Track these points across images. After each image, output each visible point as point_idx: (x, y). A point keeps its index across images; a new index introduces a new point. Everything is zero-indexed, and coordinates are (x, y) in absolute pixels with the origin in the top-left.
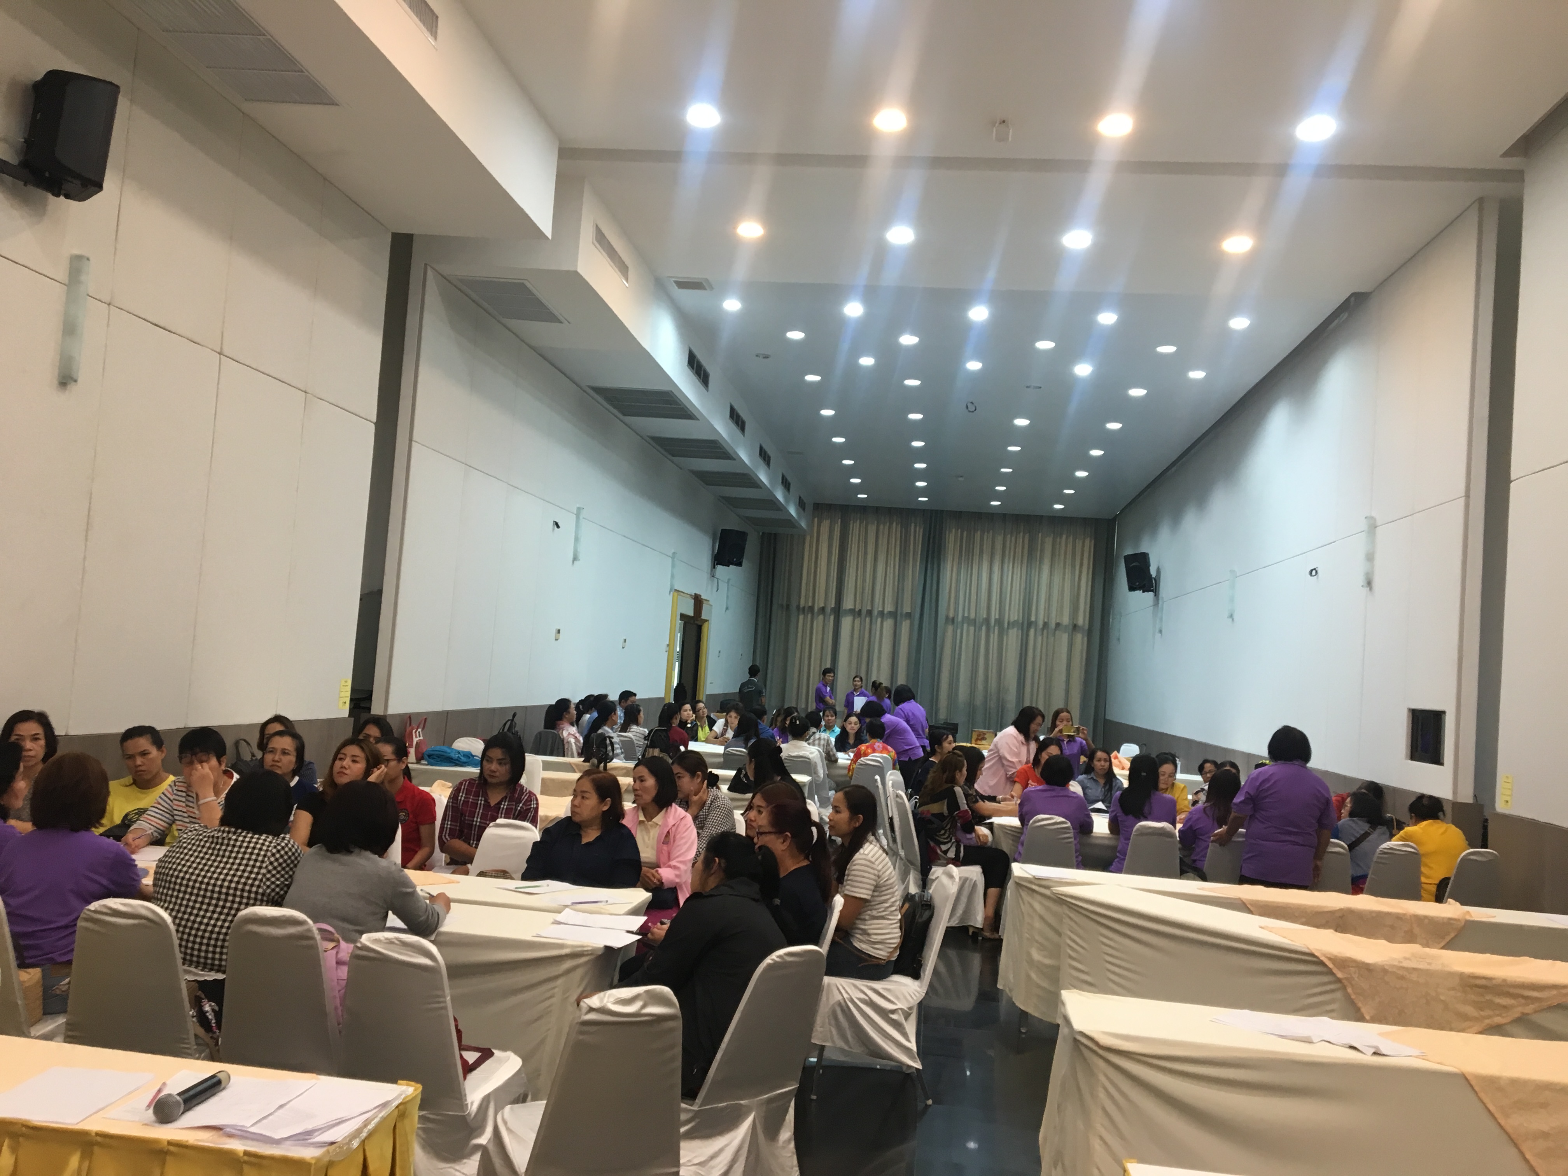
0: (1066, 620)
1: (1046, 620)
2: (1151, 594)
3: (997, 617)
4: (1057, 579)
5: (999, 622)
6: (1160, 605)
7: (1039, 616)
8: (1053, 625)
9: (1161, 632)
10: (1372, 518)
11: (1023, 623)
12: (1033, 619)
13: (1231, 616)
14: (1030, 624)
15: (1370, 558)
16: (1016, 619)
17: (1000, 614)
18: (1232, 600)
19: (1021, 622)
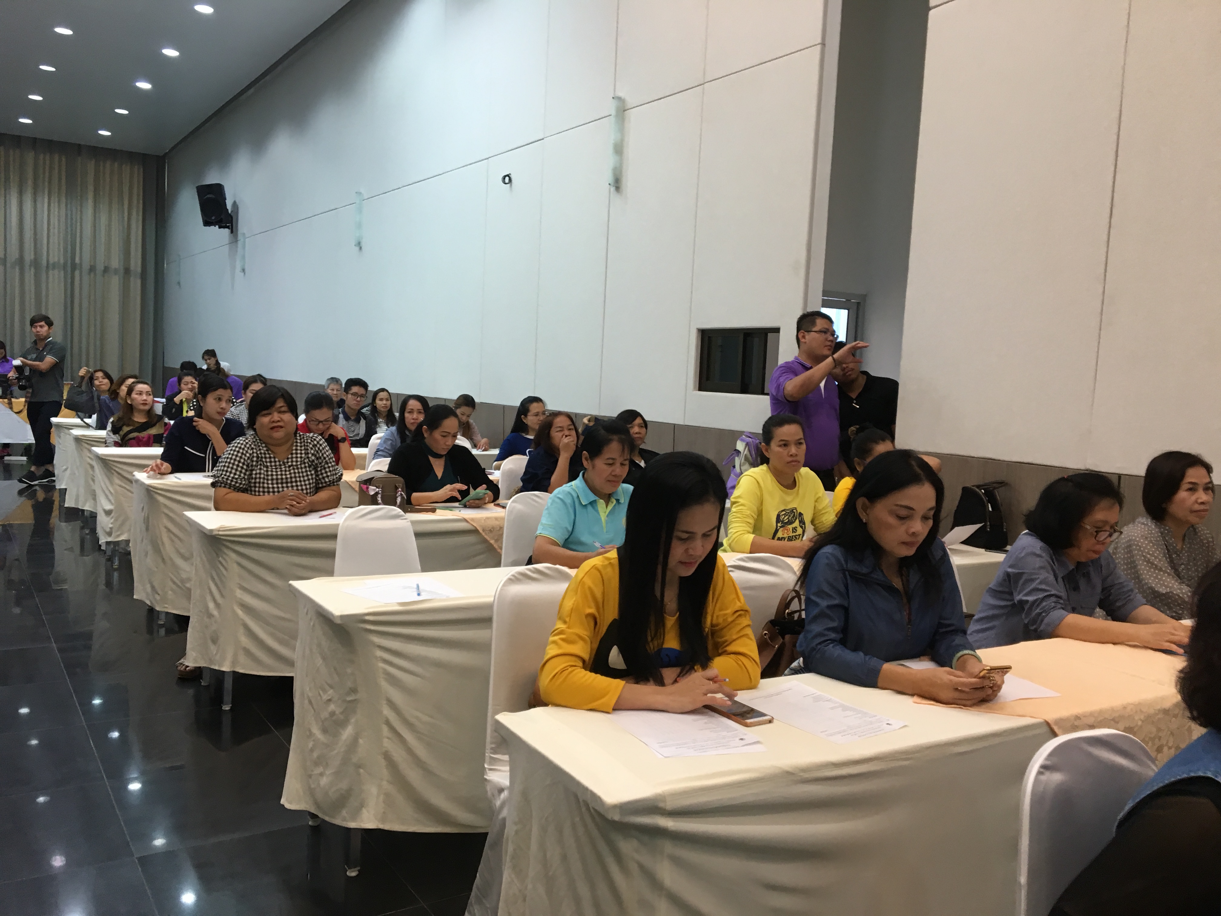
0: (116, 263)
1: (92, 264)
2: (227, 231)
3: (32, 257)
4: (103, 220)
5: (36, 263)
6: (240, 243)
7: (85, 257)
8: (100, 267)
9: (244, 270)
10: (619, 99)
11: (65, 265)
12: (77, 260)
13: (359, 245)
14: (74, 267)
15: (619, 149)
16: (56, 260)
17: (35, 254)
18: (359, 226)
19: (62, 261)
